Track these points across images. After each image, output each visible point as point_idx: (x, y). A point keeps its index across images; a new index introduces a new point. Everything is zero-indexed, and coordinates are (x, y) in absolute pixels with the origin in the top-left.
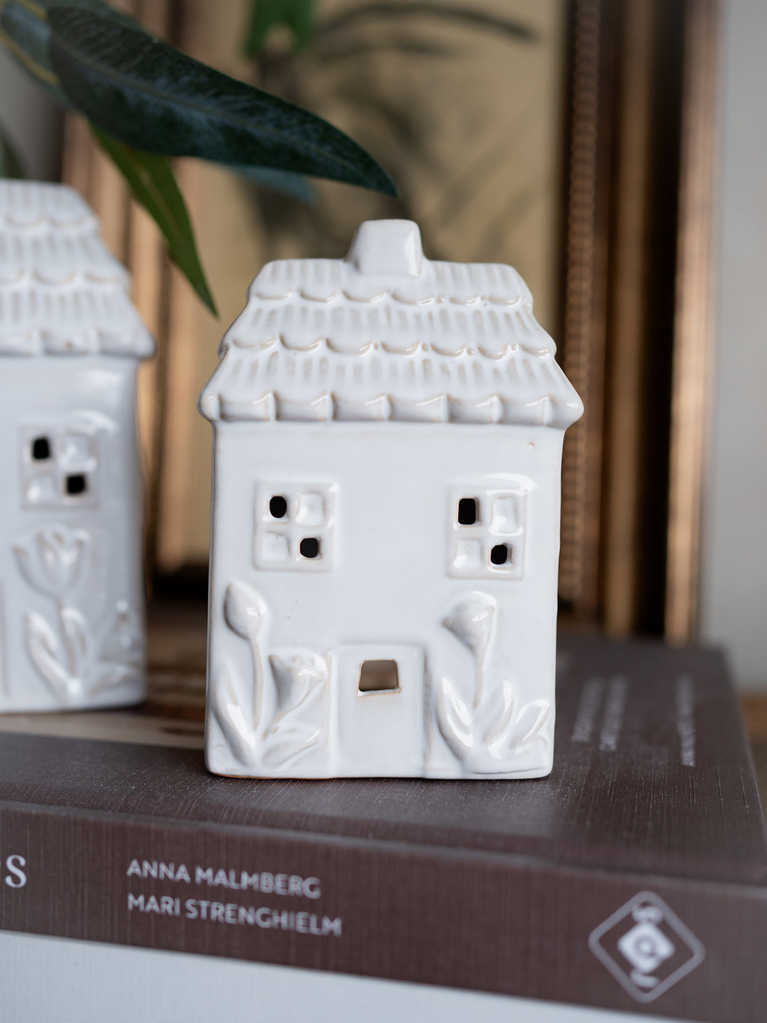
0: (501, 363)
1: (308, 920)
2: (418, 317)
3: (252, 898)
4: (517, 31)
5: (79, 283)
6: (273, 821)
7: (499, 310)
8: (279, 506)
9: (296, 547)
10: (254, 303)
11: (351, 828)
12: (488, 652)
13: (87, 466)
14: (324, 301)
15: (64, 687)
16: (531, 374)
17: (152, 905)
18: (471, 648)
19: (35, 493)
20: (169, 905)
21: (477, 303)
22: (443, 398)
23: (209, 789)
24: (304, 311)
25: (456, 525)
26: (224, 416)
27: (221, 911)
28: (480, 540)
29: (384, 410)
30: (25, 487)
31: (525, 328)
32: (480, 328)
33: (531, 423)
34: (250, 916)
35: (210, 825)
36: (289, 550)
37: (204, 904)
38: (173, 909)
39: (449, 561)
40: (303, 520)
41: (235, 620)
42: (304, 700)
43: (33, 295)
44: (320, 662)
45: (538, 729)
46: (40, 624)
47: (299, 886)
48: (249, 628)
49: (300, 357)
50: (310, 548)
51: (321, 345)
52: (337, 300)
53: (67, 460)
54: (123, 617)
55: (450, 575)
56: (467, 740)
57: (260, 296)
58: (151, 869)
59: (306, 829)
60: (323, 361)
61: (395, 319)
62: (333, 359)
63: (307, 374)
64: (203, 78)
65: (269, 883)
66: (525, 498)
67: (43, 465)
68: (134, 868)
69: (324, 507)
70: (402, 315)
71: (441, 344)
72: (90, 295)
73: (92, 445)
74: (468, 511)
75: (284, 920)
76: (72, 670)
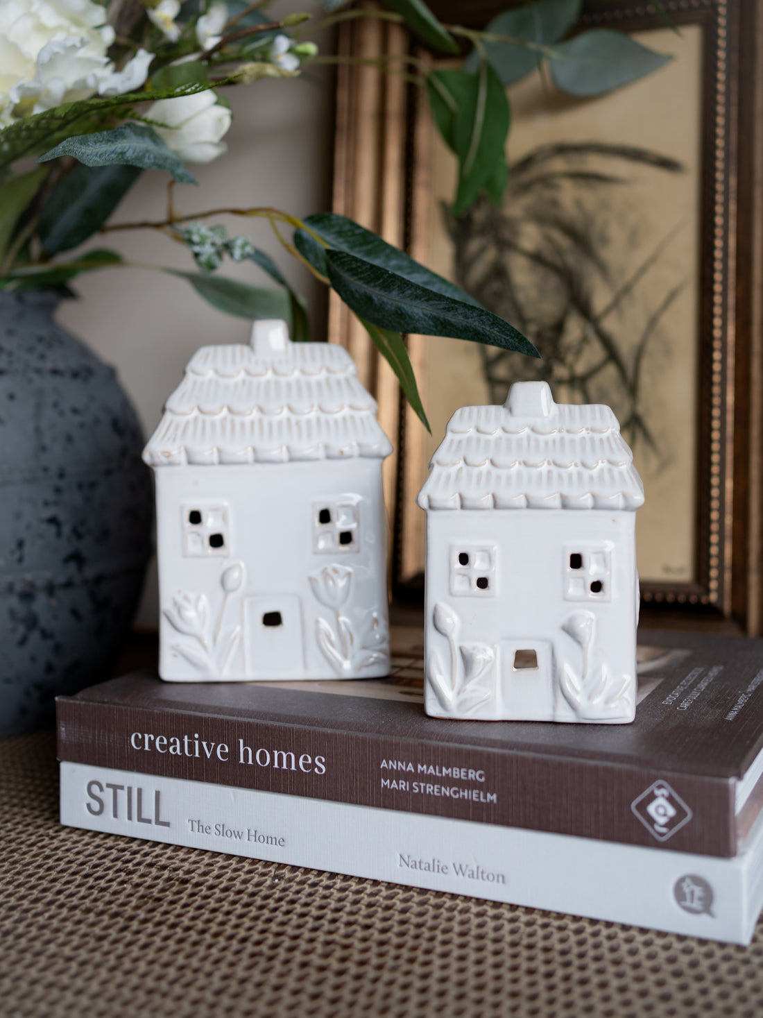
0: (595, 472)
1: (479, 794)
2: (546, 443)
3: (448, 781)
4: (667, 164)
5: (346, 411)
6: (461, 740)
7: (597, 436)
8: (464, 559)
9: (474, 582)
10: (449, 436)
11: (504, 745)
12: (590, 645)
13: (351, 526)
14: (491, 434)
15: (341, 665)
16: (612, 478)
17: (394, 785)
18: (579, 643)
19: (321, 545)
20: (403, 785)
21: (584, 433)
22: (558, 495)
23: (426, 724)
24: (478, 440)
25: (569, 569)
26: (431, 507)
27: (431, 789)
28: (583, 578)
29: (523, 502)
30: (316, 541)
31: (611, 448)
32: (583, 449)
33: (612, 509)
34: (447, 792)
35: (425, 741)
36: (470, 584)
37: (422, 785)
38: (406, 787)
39: (565, 591)
40: (478, 567)
41: (440, 625)
42: (479, 674)
43: (318, 420)
44: (490, 652)
45: (622, 694)
46: (325, 625)
47: (473, 775)
48: (448, 630)
49: (475, 471)
50: (483, 583)
51: (488, 462)
52: (498, 433)
53: (341, 523)
54: (376, 621)
55: (566, 599)
56: (579, 699)
57: (453, 431)
58: (393, 765)
59: (479, 745)
60: (489, 473)
61: (532, 444)
62: (495, 471)
63: (479, 481)
64: (419, 292)
65: (457, 773)
66: (610, 552)
67: (326, 526)
68: (384, 764)
69: (490, 559)
70: (537, 441)
71: (559, 461)
72: (352, 418)
73: (355, 513)
74: (576, 561)
75: (465, 794)
76: (345, 656)
